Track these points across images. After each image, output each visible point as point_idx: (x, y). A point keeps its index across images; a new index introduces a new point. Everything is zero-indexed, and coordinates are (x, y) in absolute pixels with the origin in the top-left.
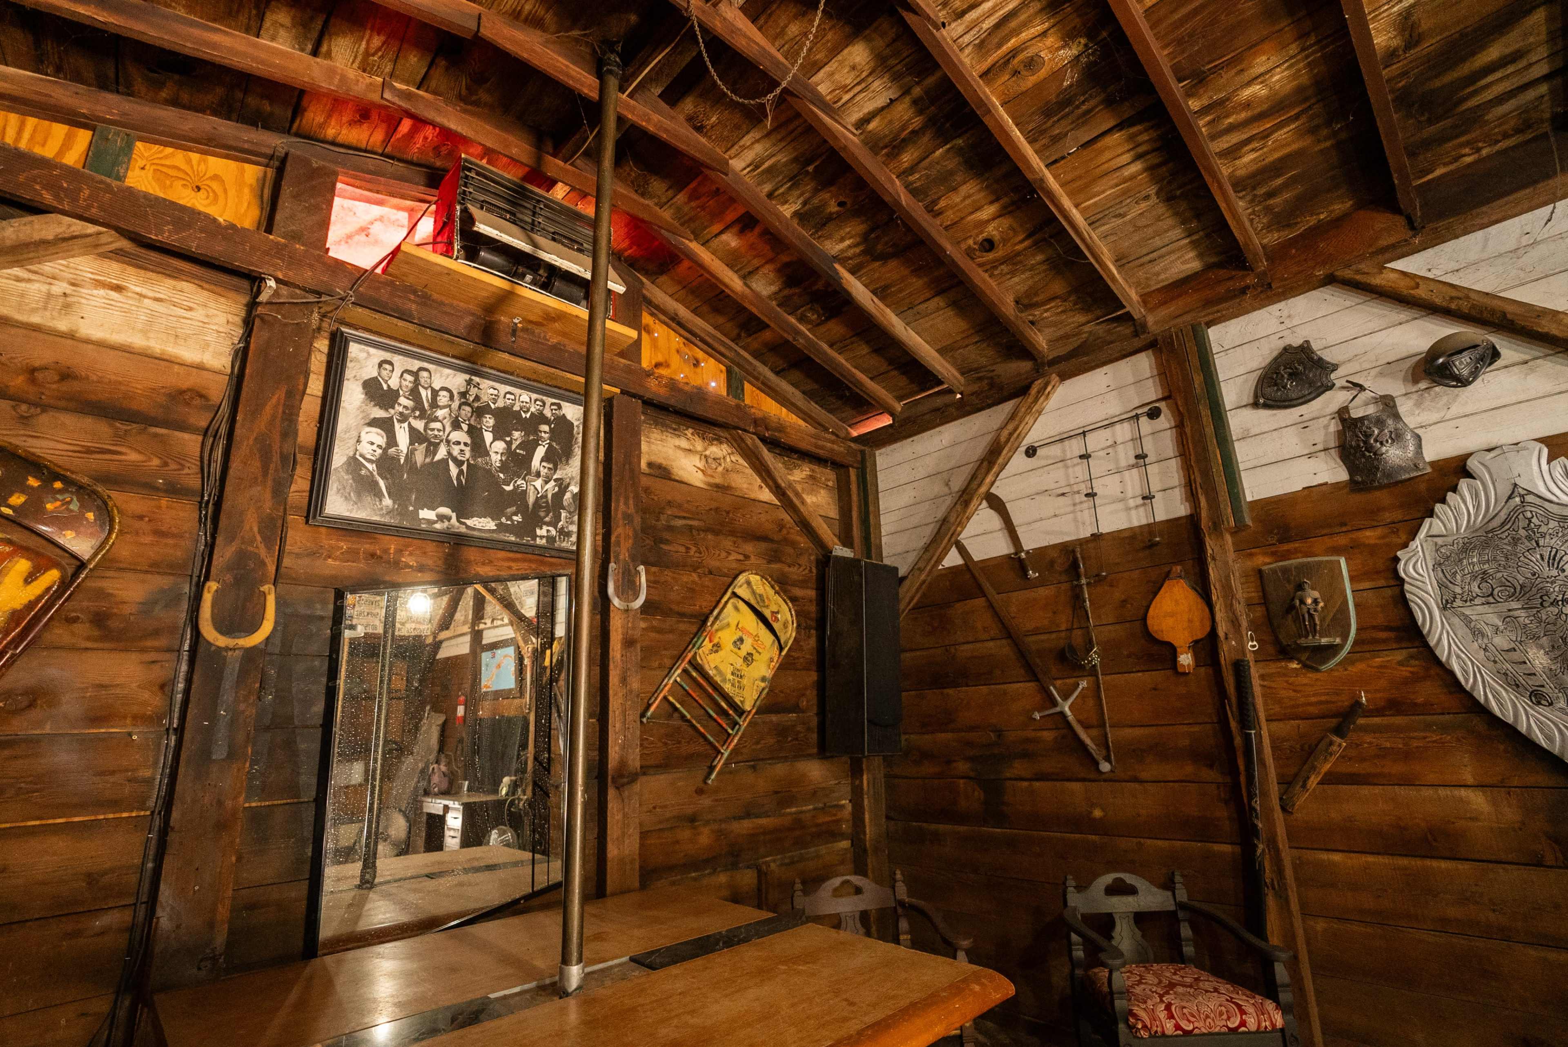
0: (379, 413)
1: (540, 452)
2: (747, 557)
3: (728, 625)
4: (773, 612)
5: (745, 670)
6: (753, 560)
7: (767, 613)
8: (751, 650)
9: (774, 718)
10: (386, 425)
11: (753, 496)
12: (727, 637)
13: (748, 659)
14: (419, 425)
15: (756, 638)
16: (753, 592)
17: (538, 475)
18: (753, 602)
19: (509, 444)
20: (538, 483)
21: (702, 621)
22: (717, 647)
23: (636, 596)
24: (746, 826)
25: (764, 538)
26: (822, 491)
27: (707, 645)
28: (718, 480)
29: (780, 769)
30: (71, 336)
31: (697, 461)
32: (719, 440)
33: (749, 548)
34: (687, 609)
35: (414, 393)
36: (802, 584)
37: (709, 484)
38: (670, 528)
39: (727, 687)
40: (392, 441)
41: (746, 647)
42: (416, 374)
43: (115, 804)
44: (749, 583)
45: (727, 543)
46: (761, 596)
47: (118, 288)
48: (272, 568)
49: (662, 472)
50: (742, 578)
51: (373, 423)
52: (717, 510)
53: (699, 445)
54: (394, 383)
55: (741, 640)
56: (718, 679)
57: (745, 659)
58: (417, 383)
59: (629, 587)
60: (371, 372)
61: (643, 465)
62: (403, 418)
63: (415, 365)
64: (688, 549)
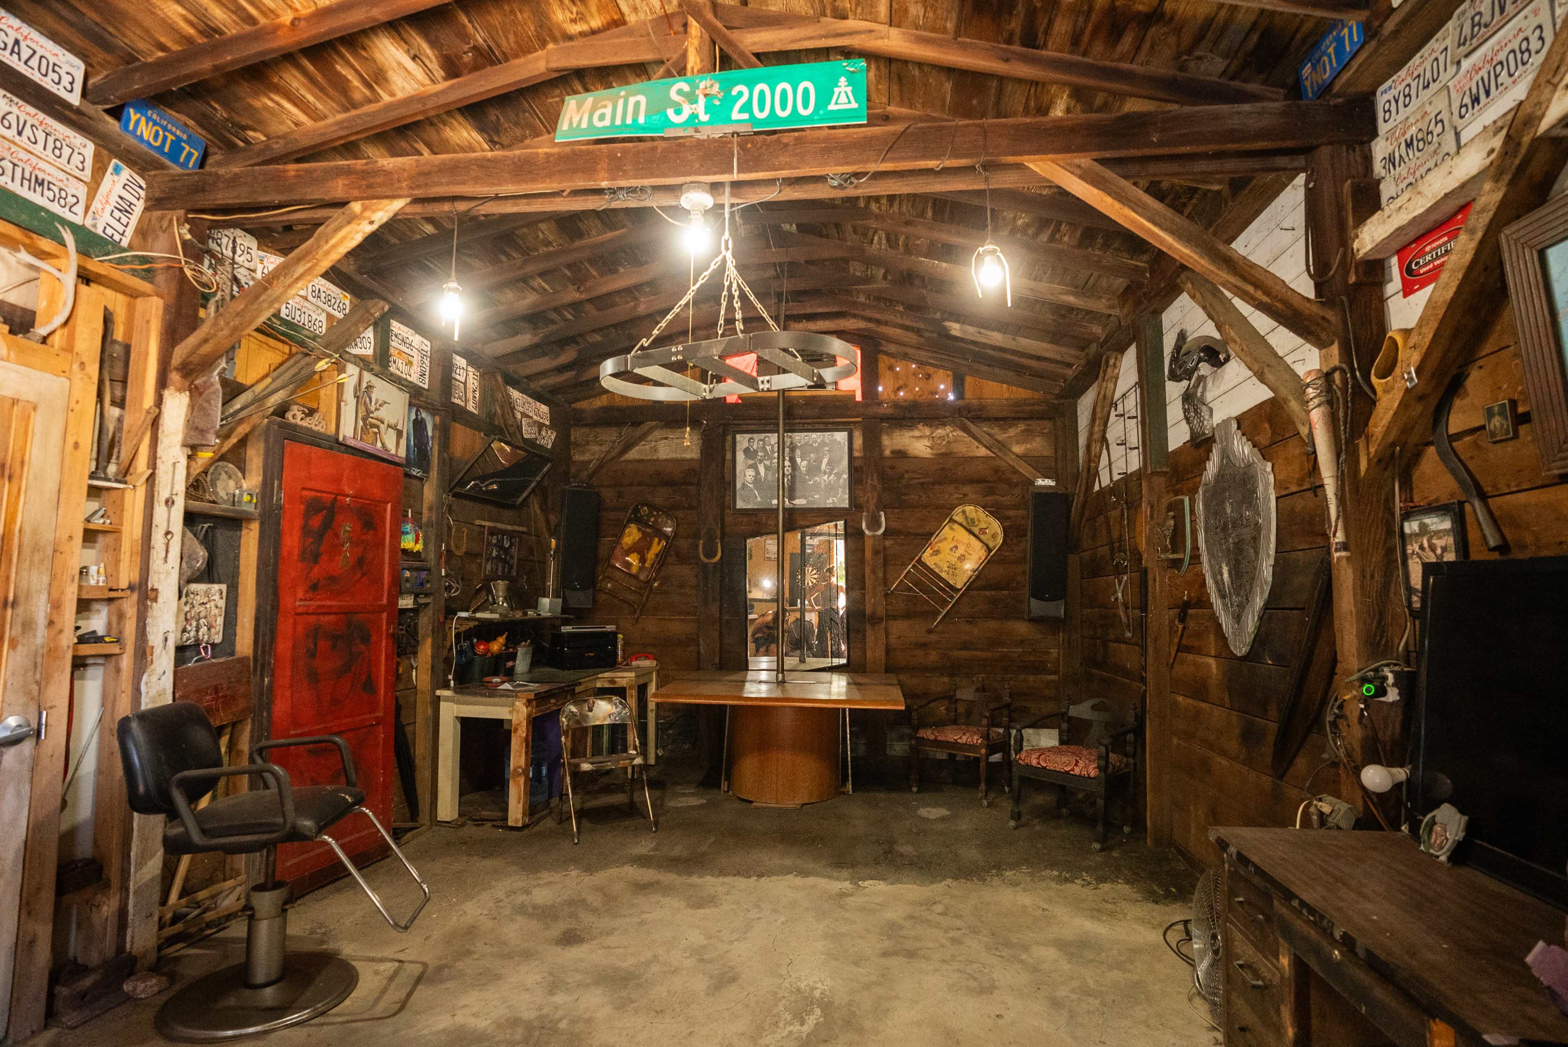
0: (751, 462)
1: (825, 461)
2: (965, 495)
3: (945, 539)
4: (981, 529)
5: (958, 564)
6: (972, 496)
7: (976, 530)
8: (963, 553)
9: (988, 593)
10: (754, 467)
11: (971, 454)
12: (945, 546)
13: (962, 558)
14: (768, 463)
15: (968, 545)
16: (966, 518)
17: (825, 473)
18: (964, 523)
19: (809, 461)
20: (825, 478)
21: (926, 537)
22: (937, 552)
23: (879, 527)
24: (964, 654)
25: (979, 481)
26: (1038, 439)
27: (929, 551)
28: (942, 451)
29: (993, 624)
30: (657, 460)
31: (927, 443)
32: (944, 425)
33: (967, 489)
34: (921, 531)
35: (764, 449)
36: (1016, 507)
37: (936, 454)
38: (908, 486)
39: (943, 575)
40: (758, 473)
41: (961, 550)
42: (763, 440)
43: (688, 614)
44: (964, 512)
45: (951, 488)
46: (972, 520)
47: (666, 438)
48: (719, 533)
49: (901, 454)
50: (959, 510)
51: (750, 467)
52: (943, 469)
53: (927, 431)
54: (755, 447)
55: (956, 547)
56: (937, 570)
57: (959, 558)
58: (764, 444)
59: (874, 523)
60: (746, 445)
61: (887, 453)
62: (761, 461)
63: (763, 436)
64: (920, 497)
